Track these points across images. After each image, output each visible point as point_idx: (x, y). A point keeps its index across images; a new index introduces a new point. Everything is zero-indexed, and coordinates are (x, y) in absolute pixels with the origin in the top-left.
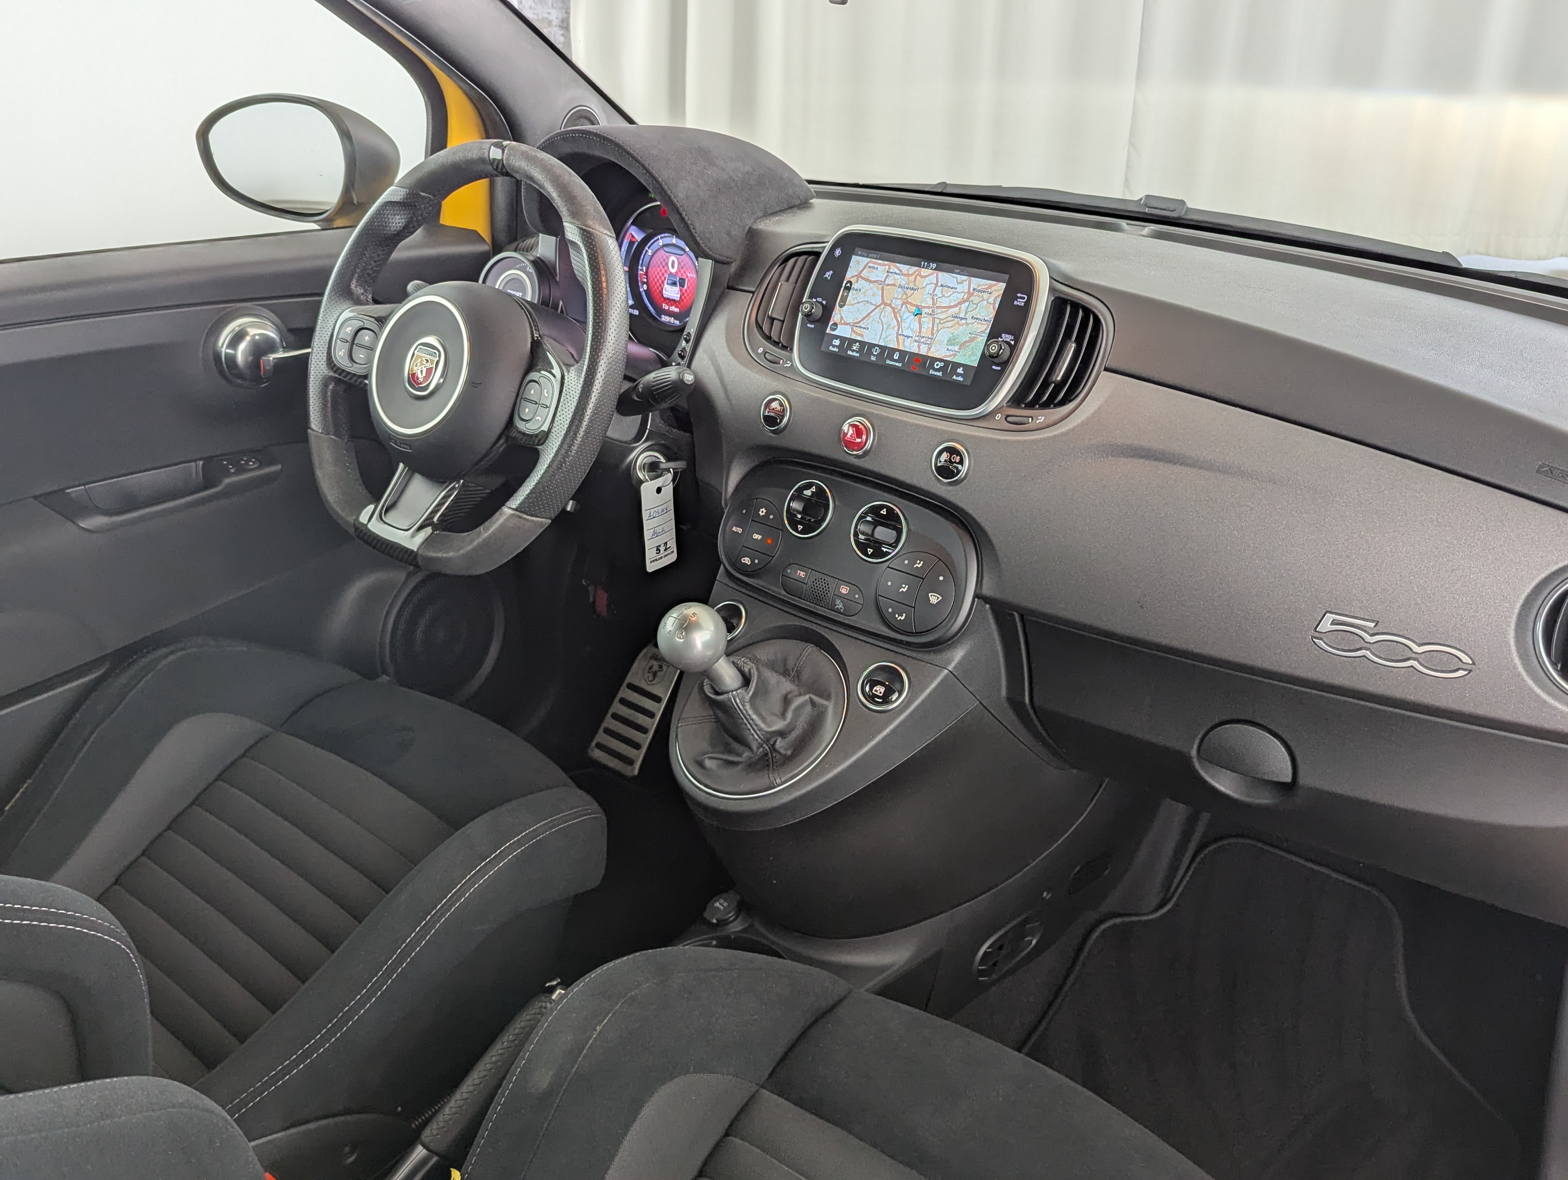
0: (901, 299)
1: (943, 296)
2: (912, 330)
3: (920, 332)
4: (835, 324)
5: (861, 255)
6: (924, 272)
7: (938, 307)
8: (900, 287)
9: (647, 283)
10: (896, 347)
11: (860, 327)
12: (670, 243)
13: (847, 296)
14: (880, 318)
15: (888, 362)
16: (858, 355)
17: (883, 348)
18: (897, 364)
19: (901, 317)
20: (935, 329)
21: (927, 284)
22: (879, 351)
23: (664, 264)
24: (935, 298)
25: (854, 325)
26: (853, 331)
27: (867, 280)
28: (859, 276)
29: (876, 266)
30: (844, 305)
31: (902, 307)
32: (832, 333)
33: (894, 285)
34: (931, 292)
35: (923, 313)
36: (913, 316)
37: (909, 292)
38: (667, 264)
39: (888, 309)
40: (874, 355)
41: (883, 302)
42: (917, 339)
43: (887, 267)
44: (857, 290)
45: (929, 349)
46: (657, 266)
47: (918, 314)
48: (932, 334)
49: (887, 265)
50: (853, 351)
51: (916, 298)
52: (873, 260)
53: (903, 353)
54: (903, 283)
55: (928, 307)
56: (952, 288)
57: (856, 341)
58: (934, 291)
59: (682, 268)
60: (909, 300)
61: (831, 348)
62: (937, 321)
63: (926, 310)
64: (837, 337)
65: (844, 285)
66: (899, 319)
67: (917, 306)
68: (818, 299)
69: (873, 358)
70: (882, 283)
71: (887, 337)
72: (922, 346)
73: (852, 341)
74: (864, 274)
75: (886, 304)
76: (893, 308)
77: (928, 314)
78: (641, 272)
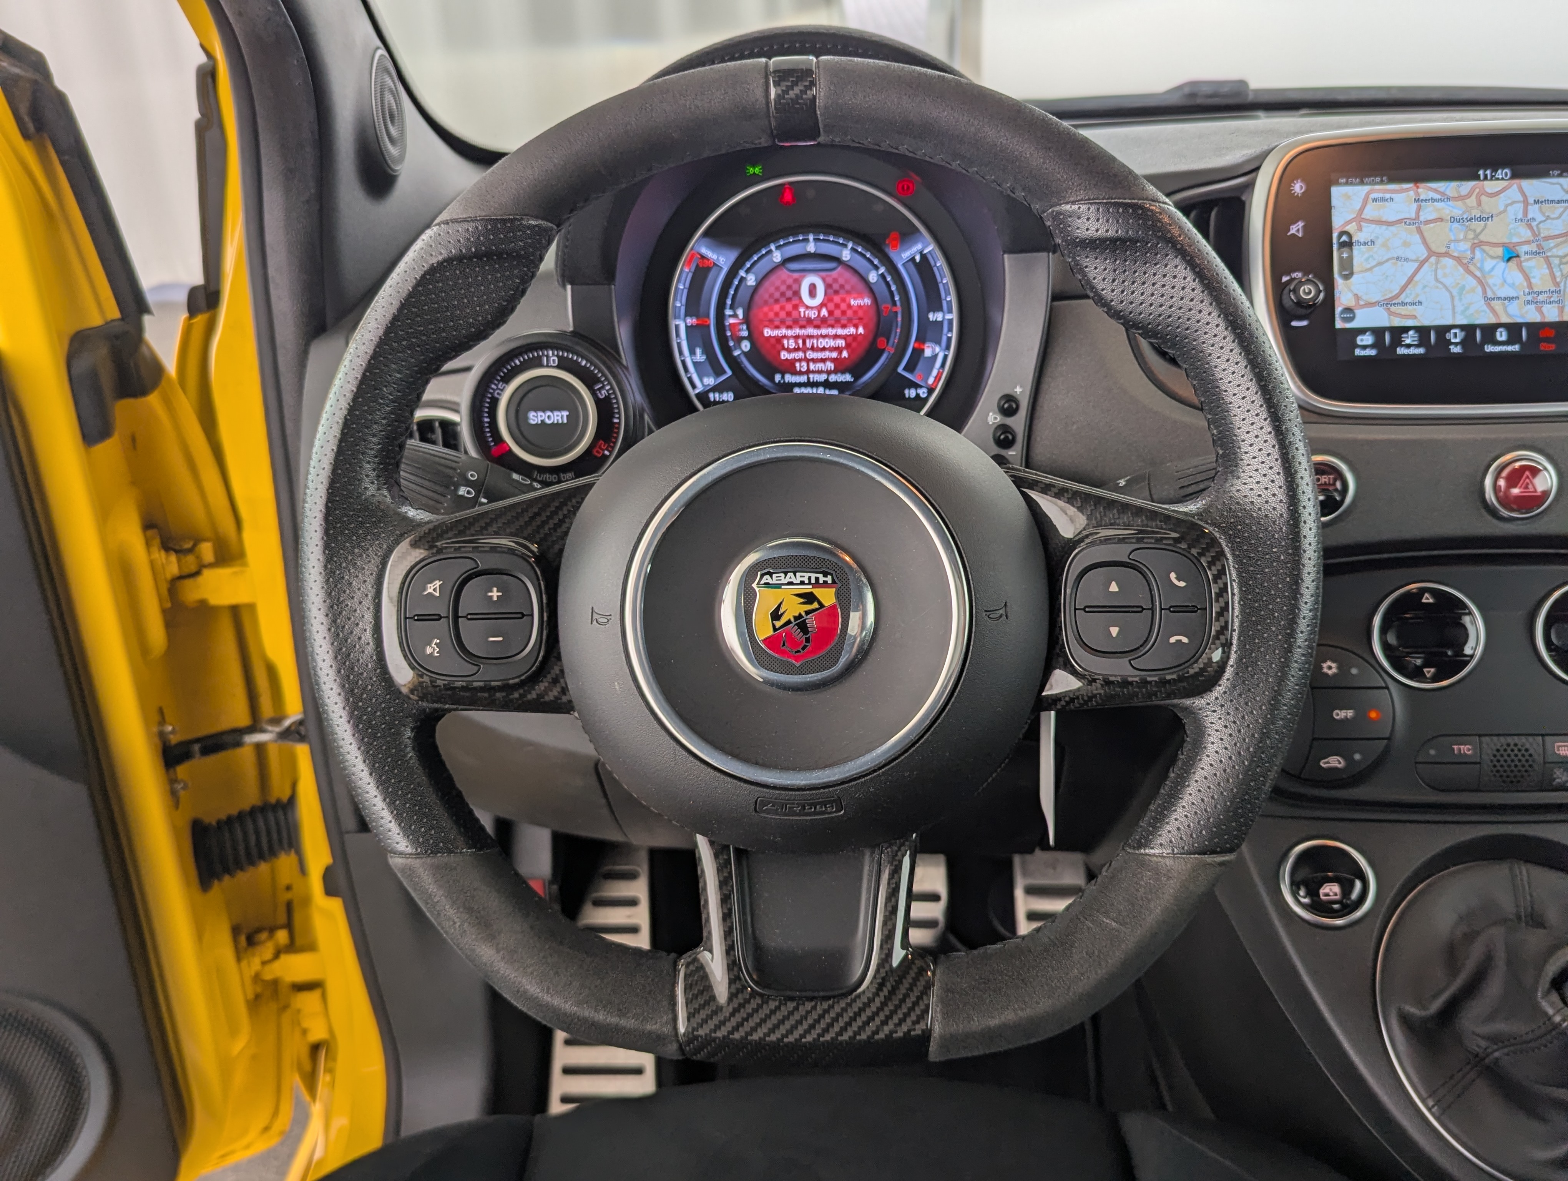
0: (1465, 239)
1: (1548, 218)
2: (1512, 286)
3: (1530, 285)
4: (1348, 310)
5: (1347, 183)
6: (1490, 186)
7: (1547, 238)
8: (1453, 220)
9: (750, 338)
10: (1493, 320)
11: (1404, 304)
12: (803, 252)
13: (1351, 258)
14: (1437, 280)
15: (1489, 348)
16: (1421, 351)
17: (1469, 329)
18: (1510, 348)
19: (1481, 269)
20: (1558, 274)
21: (1507, 206)
22: (1460, 335)
23: (789, 294)
24: (1534, 224)
25: (1388, 303)
26: (1391, 313)
27: (1379, 222)
28: (1359, 219)
29: (1388, 196)
30: (1352, 274)
31: (1473, 252)
32: (1348, 326)
33: (1441, 220)
34: (1520, 216)
35: (1522, 254)
36: (1502, 265)
37: (1478, 226)
38: (797, 293)
39: (1448, 262)
40: (1456, 344)
41: (1431, 253)
42: (1530, 298)
43: (1412, 193)
44: (1365, 244)
45: (1561, 310)
46: (771, 301)
47: (1511, 256)
48: (1557, 284)
49: (1407, 190)
50: (1409, 346)
51: (1495, 232)
52: (1377, 187)
53: (1514, 329)
54: (1457, 212)
55: (1527, 242)
56: (1559, 202)
57: (1406, 329)
58: (1525, 212)
59: (836, 292)
60: (1482, 237)
61: (1358, 352)
62: (1556, 261)
63: (1525, 248)
64: (1362, 331)
65: (1335, 241)
66: (1478, 274)
67: (1503, 245)
68: (1294, 275)
69: (1456, 350)
70: (1415, 222)
71: (1467, 309)
72: (1546, 308)
73: (1398, 332)
74: (1370, 211)
75: (1439, 255)
76: (1458, 259)
77: (1532, 253)
78: (732, 321)
